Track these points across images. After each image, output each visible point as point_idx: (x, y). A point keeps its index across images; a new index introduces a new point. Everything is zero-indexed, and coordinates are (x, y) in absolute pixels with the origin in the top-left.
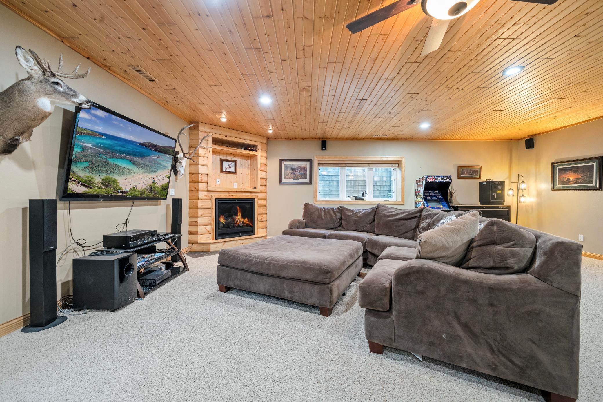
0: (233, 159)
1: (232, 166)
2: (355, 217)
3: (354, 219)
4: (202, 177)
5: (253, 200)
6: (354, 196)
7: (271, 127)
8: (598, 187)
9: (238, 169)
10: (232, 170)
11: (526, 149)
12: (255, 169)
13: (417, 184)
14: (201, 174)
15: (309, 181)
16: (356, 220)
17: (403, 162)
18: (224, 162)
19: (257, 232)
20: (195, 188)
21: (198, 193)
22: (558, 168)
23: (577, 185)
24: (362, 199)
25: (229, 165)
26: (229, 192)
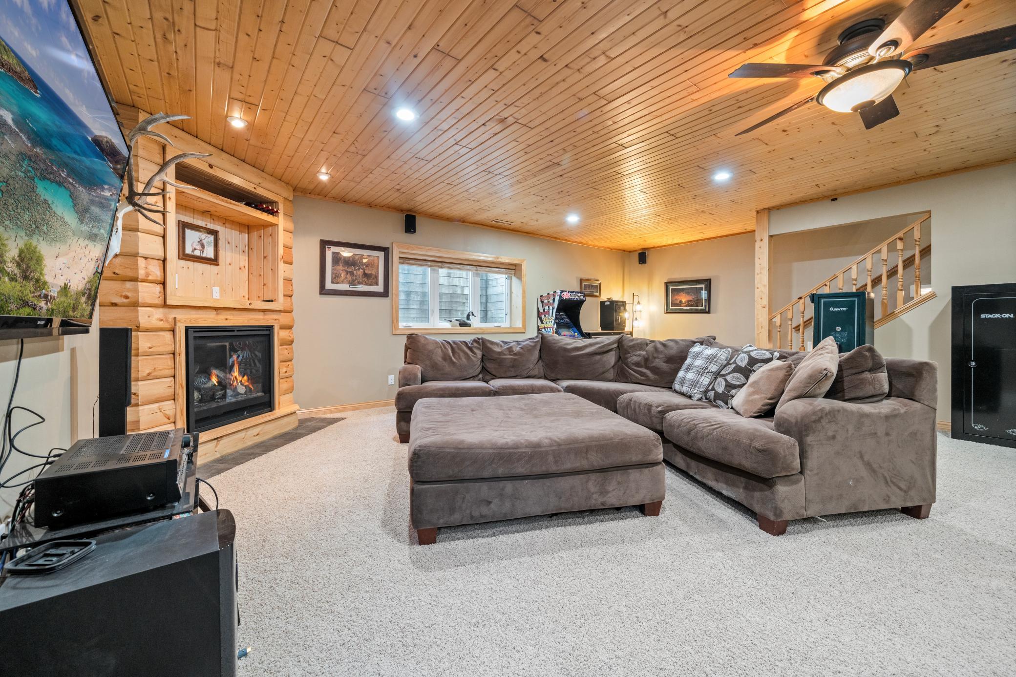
0: (211, 226)
1: (208, 242)
2: (511, 355)
3: (512, 359)
4: (149, 267)
5: (270, 328)
6: (457, 320)
7: (324, 170)
8: (707, 310)
9: (222, 254)
10: (209, 253)
11: (639, 263)
12: (270, 257)
13: (542, 302)
14: (146, 258)
15: (382, 290)
16: (515, 360)
17: (524, 267)
18: (188, 232)
19: (279, 403)
20: (127, 297)
21: (137, 311)
22: (671, 288)
23: (688, 308)
24: (468, 325)
25: (201, 240)
26: (216, 309)
